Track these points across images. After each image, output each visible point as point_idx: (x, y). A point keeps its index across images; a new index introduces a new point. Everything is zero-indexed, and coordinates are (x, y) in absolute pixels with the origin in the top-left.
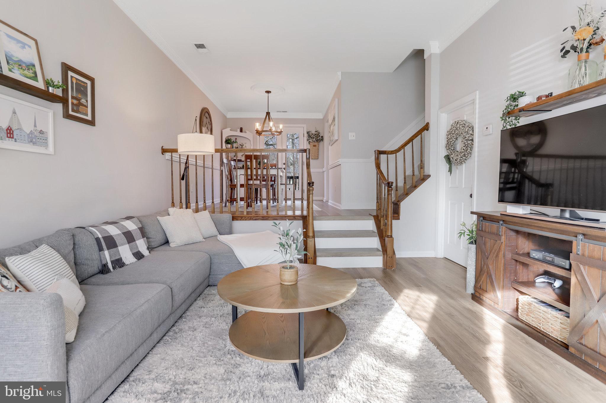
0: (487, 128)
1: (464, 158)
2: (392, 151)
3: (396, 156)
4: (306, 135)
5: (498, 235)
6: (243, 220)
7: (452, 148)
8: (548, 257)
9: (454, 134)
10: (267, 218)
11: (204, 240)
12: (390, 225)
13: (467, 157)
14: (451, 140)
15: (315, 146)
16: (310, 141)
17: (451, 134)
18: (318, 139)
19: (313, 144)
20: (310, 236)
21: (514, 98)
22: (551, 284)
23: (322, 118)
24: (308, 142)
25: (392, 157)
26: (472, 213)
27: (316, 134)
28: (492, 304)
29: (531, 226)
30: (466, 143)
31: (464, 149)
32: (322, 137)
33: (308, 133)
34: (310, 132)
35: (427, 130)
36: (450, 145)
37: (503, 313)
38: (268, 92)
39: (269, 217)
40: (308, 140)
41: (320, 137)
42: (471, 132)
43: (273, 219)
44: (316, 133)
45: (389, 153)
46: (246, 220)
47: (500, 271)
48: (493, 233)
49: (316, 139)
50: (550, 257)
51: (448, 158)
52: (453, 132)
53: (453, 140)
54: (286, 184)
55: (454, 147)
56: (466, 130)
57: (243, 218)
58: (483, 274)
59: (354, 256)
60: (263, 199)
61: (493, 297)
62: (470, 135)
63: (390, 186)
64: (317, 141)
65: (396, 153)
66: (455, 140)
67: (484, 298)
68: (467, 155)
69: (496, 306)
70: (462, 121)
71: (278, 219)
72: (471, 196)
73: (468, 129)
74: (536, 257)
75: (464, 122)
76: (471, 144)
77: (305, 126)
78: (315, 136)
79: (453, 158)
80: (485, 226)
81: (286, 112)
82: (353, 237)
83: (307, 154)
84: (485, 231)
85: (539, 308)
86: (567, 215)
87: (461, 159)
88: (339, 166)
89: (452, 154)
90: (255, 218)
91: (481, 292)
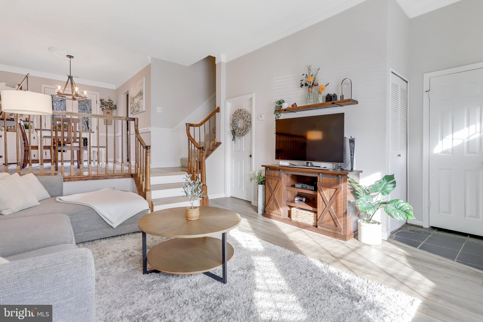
0: (261, 116)
1: (245, 132)
2: (197, 125)
3: (200, 128)
4: (99, 102)
5: (280, 177)
6: (71, 181)
7: (236, 126)
8: (304, 186)
9: (238, 117)
10: (97, 177)
11: (39, 204)
12: (204, 177)
13: (247, 132)
14: (235, 121)
15: (108, 113)
16: (104, 109)
17: (236, 117)
18: (112, 107)
19: (107, 111)
20: (148, 190)
21: (280, 102)
22: (301, 200)
23: (115, 89)
24: (101, 109)
25: (197, 129)
26: (262, 166)
27: (109, 103)
28: (277, 216)
29: (297, 171)
30: (247, 124)
31: (245, 127)
32: (115, 106)
33: (101, 100)
34: (103, 100)
35: (218, 112)
36: (234, 123)
37: (284, 220)
38: (70, 57)
39: (100, 177)
40: (101, 107)
41: (113, 106)
42: (249, 117)
43: (105, 178)
44: (109, 101)
45: (196, 126)
46: (75, 181)
47: (282, 197)
48: (276, 177)
49: (109, 107)
50: (305, 186)
51: (234, 132)
52: (238, 116)
53: (236, 121)
54: (99, 147)
55: (237, 125)
56: (247, 116)
57: (72, 179)
58: (271, 200)
59: (180, 202)
60: (64, 161)
61: (278, 212)
62: (249, 119)
63: (204, 150)
64: (111, 109)
65: (199, 127)
66: (237, 121)
67: (272, 214)
68: (247, 131)
69: (280, 216)
70: (244, 110)
71: (108, 178)
72: (251, 156)
73: (248, 115)
74: (298, 187)
75: (245, 110)
76: (249, 124)
77: (98, 94)
78: (109, 104)
79: (237, 132)
80: (271, 173)
81: (78, 77)
82: (176, 188)
83: (136, 122)
84: (271, 176)
85: (302, 212)
86: (310, 165)
87: (243, 133)
88: (150, 133)
89: (237, 130)
90: (85, 178)
91: (270, 211)
